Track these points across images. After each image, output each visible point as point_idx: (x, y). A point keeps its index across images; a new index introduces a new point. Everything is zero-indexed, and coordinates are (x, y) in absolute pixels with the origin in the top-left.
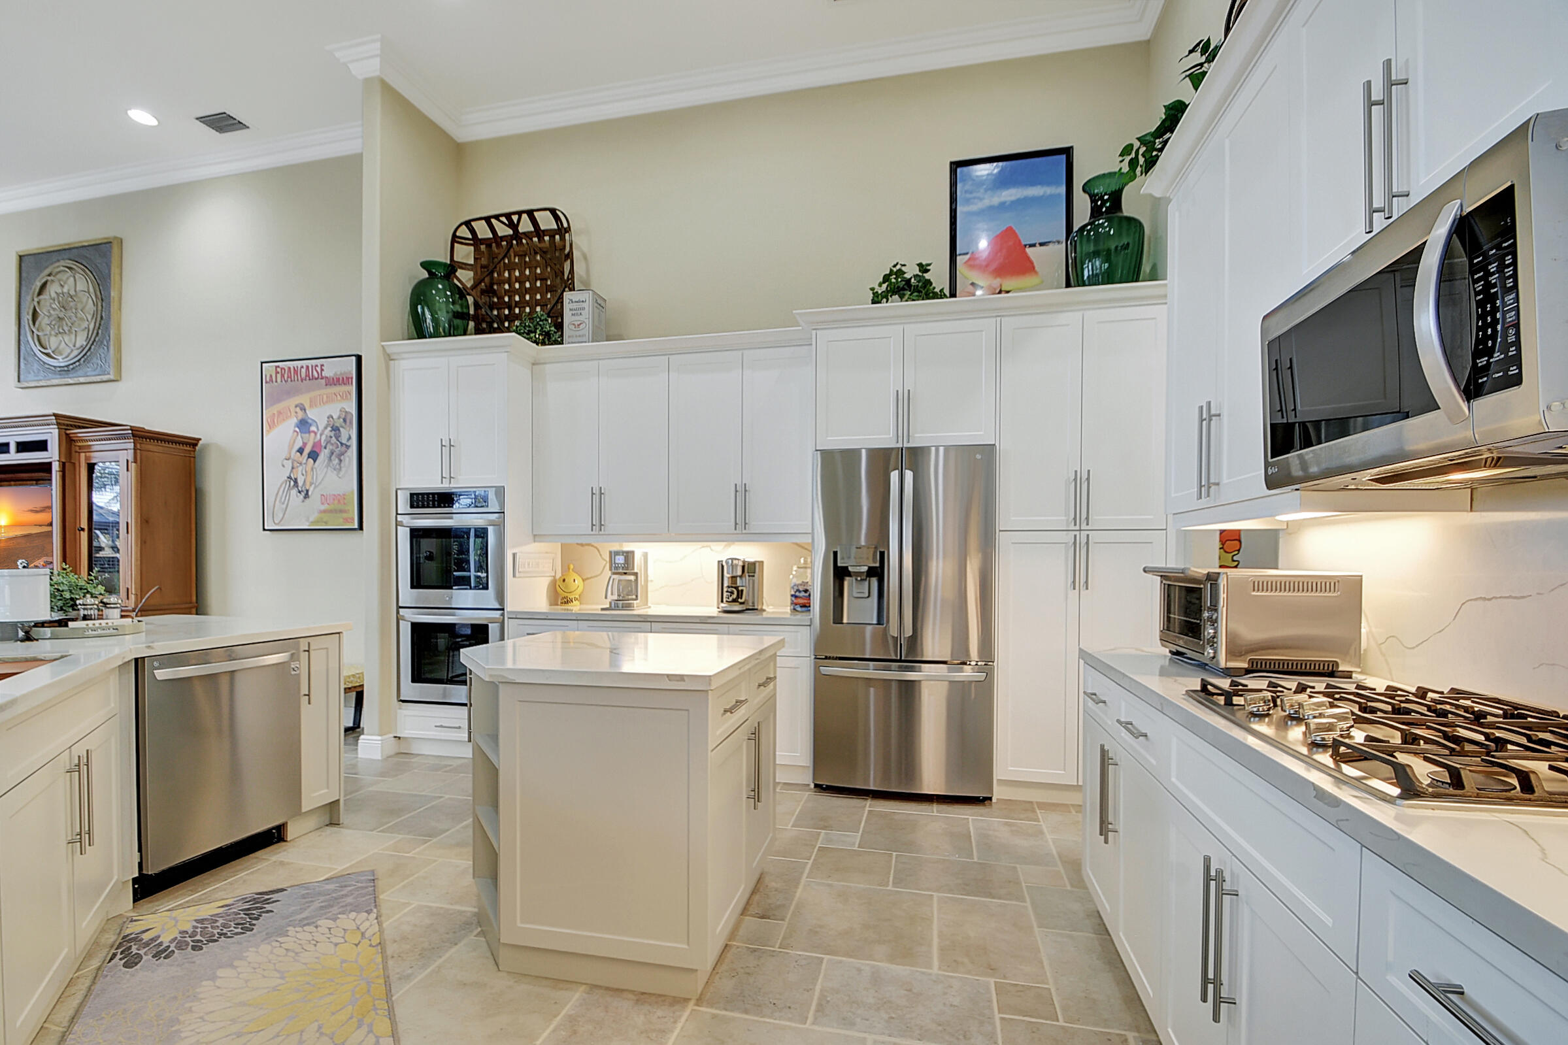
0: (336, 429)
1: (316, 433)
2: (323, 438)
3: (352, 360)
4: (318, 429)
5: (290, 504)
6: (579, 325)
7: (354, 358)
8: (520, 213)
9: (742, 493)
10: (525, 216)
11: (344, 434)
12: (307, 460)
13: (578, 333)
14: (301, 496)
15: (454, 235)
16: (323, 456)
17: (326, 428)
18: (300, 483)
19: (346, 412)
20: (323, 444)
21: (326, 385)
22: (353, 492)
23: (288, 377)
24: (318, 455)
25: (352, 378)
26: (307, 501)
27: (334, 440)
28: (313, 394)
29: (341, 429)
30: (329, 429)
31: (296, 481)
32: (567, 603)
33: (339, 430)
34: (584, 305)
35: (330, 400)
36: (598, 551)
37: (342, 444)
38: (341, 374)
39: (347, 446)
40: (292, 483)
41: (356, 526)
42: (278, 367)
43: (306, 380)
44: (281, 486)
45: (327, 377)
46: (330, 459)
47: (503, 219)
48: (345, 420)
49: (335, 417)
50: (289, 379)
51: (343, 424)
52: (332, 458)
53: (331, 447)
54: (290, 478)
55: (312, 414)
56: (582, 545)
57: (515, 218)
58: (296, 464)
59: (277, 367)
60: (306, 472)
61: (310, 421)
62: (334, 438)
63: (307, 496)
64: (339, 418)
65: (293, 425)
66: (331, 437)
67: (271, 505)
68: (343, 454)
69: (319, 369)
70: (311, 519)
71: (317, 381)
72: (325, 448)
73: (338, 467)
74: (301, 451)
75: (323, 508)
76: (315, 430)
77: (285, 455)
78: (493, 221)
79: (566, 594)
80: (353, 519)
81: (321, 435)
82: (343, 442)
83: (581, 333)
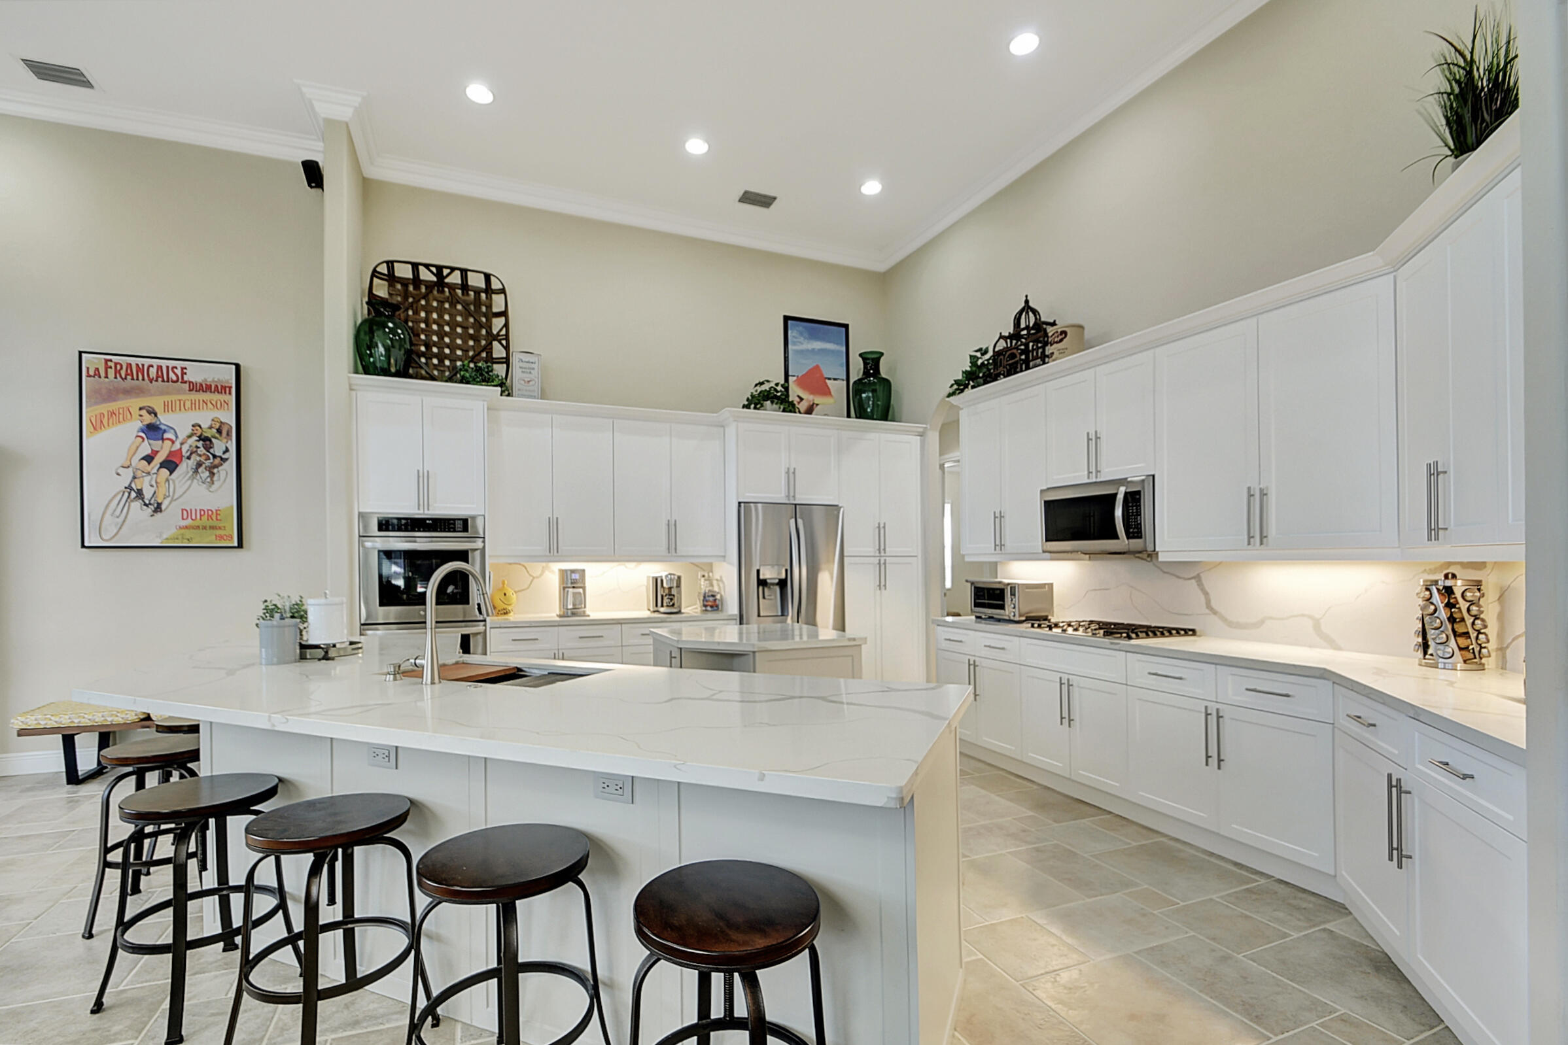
0: (206, 441)
1: (173, 442)
2: (185, 448)
3: (231, 368)
4: (177, 437)
5: (129, 517)
6: (529, 382)
7: (234, 367)
8: (453, 269)
9: (672, 527)
10: (458, 273)
11: (218, 447)
12: (158, 470)
13: (528, 388)
14: (150, 510)
15: (375, 271)
16: (185, 467)
17: (190, 437)
18: (148, 494)
19: (221, 422)
20: (185, 453)
21: (190, 390)
22: (232, 507)
23: (127, 375)
24: (177, 466)
25: (230, 388)
26: (159, 515)
27: (202, 451)
28: (167, 398)
29: (213, 440)
30: (195, 438)
31: (140, 493)
32: (506, 613)
33: (210, 441)
34: (533, 366)
35: (194, 406)
36: (526, 568)
37: (215, 456)
38: (213, 381)
39: (222, 459)
40: (133, 495)
41: (236, 544)
42: (111, 361)
43: (157, 381)
44: (115, 496)
45: (190, 382)
46: (196, 471)
47: (434, 269)
48: (219, 431)
49: (205, 425)
50: (129, 377)
51: (217, 435)
52: (200, 470)
53: (198, 458)
54: (129, 488)
55: (164, 419)
56: (510, 564)
57: (446, 272)
58: (139, 474)
59: (107, 361)
60: (156, 482)
61: (163, 427)
62: (202, 449)
63: (158, 508)
64: (211, 427)
65: (136, 429)
66: (197, 447)
67: (96, 517)
68: (216, 467)
69: (179, 372)
70: (165, 536)
71: (175, 384)
72: (189, 458)
73: (209, 480)
74: (149, 459)
75: (184, 523)
76: (174, 438)
77: (123, 461)
78: (421, 268)
79: (506, 606)
80: (232, 537)
81: (182, 444)
82: (217, 454)
83: (532, 388)
